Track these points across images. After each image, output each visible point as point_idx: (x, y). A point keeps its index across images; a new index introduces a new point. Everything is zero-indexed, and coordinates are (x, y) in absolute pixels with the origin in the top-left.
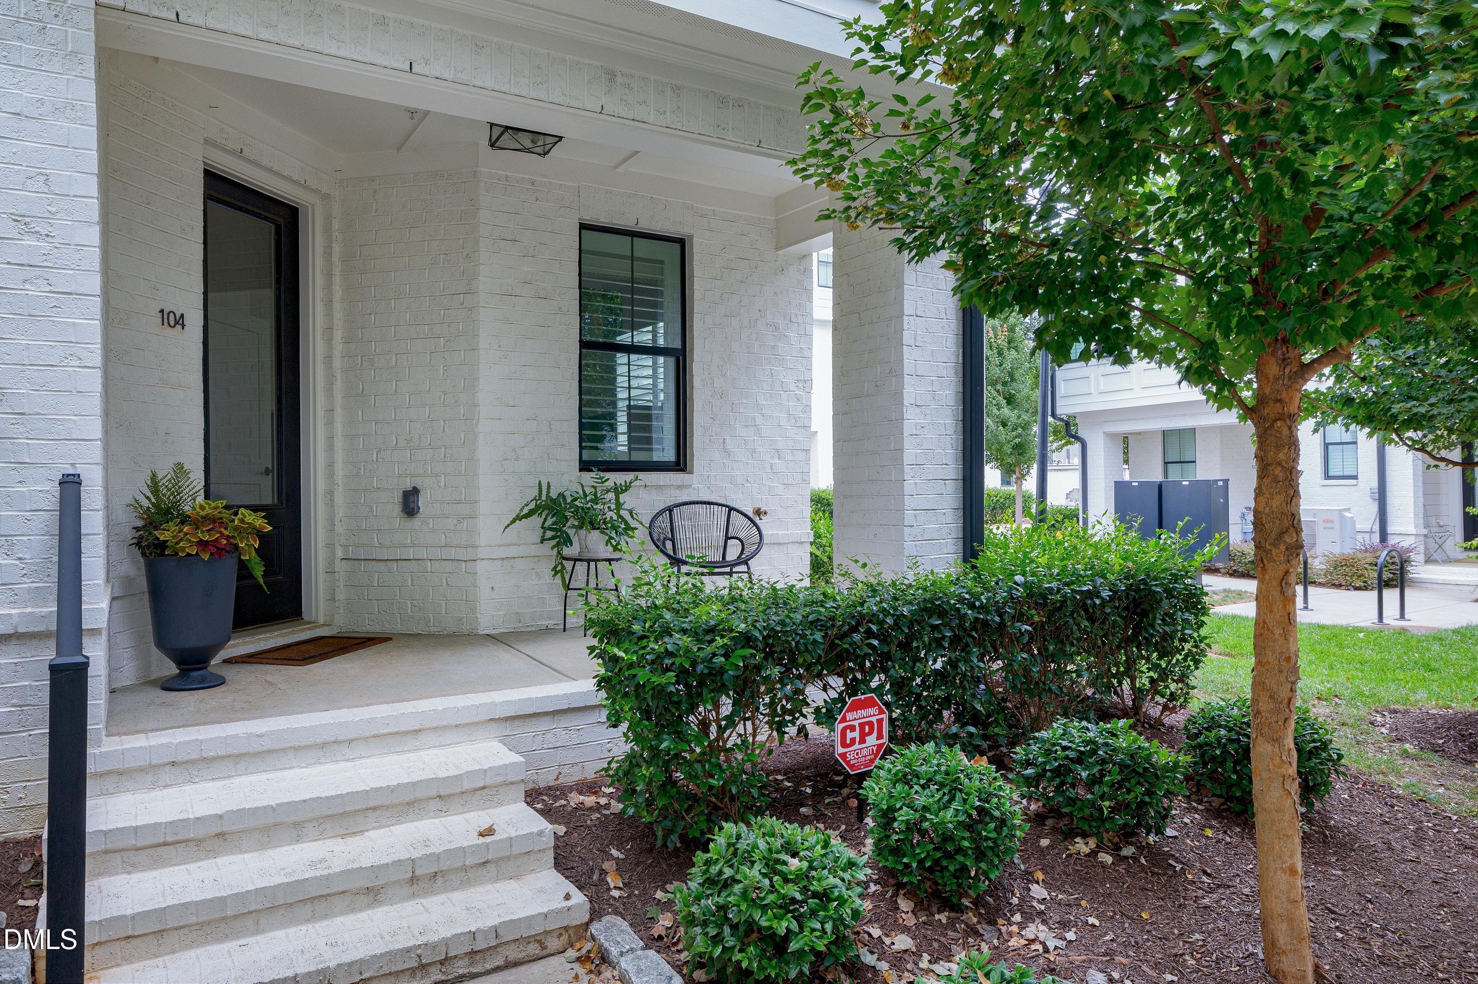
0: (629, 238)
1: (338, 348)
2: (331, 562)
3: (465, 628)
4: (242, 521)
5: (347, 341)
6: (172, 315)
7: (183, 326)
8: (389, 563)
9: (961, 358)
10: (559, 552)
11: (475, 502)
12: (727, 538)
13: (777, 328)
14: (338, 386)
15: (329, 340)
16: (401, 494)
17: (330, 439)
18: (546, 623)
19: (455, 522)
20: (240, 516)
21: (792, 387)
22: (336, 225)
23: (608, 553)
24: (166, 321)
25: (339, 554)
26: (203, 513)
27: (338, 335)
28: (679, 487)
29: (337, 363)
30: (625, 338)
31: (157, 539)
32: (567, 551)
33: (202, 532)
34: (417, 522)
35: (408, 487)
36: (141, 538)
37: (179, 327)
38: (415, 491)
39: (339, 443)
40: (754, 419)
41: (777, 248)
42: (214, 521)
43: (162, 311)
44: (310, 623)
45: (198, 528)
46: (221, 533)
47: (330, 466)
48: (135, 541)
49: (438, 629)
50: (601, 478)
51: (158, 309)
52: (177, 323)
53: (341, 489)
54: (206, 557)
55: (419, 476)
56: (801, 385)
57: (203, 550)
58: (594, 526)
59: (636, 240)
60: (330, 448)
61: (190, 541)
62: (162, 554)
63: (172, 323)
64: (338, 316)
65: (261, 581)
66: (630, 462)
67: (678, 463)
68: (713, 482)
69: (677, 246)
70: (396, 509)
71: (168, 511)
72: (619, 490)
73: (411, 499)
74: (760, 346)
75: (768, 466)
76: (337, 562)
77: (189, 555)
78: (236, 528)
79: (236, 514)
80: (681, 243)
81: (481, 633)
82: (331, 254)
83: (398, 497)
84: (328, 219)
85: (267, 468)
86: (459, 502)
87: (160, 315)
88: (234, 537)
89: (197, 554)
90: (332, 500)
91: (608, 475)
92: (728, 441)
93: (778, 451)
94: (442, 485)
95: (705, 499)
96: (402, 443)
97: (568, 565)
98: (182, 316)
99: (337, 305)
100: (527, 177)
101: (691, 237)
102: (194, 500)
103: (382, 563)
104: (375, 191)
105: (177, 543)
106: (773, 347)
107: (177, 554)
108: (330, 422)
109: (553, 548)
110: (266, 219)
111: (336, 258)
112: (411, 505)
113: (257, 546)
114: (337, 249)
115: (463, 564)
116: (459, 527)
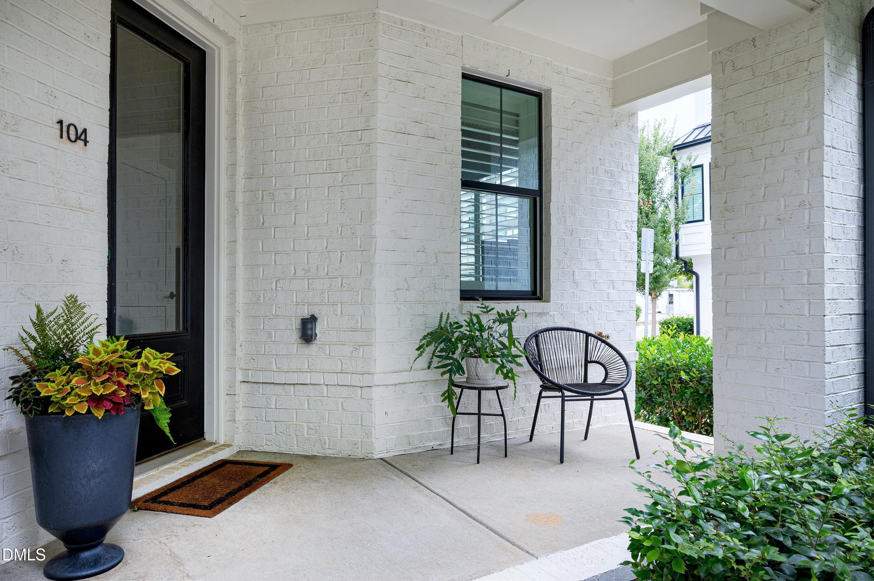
0: (498, 90)
1: (241, 183)
2: (232, 386)
3: (360, 453)
4: (146, 366)
5: (249, 177)
6: (72, 128)
7: (86, 142)
8: (286, 387)
9: (862, 192)
10: (451, 379)
11: (370, 331)
12: (587, 362)
13: (612, 175)
14: (240, 219)
15: (232, 176)
16: (299, 322)
17: (233, 268)
18: (431, 444)
19: (351, 349)
20: (143, 360)
21: (623, 227)
22: (240, 68)
23: (500, 381)
24: (65, 134)
25: (240, 377)
26: (98, 360)
27: (241, 170)
28: (540, 314)
29: (240, 197)
30: (493, 179)
31: (38, 393)
32: (458, 378)
33: (96, 384)
34: (313, 348)
35: (306, 315)
36: (17, 391)
37: (81, 143)
38: (313, 319)
39: (240, 272)
40: (596, 254)
41: (614, 106)
42: (111, 368)
43: (61, 122)
44: (212, 444)
45: (90, 378)
46: (120, 384)
47: (232, 294)
48: (11, 393)
49: (334, 452)
50: (486, 307)
51: (56, 119)
52: (78, 138)
53: (241, 316)
54: (99, 414)
55: (317, 304)
56: (629, 226)
57: (97, 407)
58: (480, 354)
59: (504, 91)
60: (232, 277)
61: (79, 396)
62: (45, 412)
63: (73, 137)
64: (241, 152)
65: (167, 431)
66: (497, 291)
67: (534, 292)
68: (565, 310)
69: (534, 99)
70: (295, 336)
71: (57, 354)
72: (502, 319)
73: (309, 326)
74: (601, 190)
75: (606, 295)
76: (238, 384)
77: (76, 413)
78: (138, 376)
79: (139, 356)
80: (538, 95)
81: (376, 457)
82: (235, 95)
83: (296, 324)
84: (233, 62)
85: (172, 293)
86: (355, 330)
87: (58, 126)
88: (135, 386)
89: (89, 412)
90: (233, 326)
91: (491, 304)
92: (576, 273)
93: (613, 282)
94: (339, 313)
95: (559, 325)
96: (300, 273)
97: (458, 391)
98: (85, 131)
99: (240, 144)
100: (420, 23)
101: (549, 91)
102: (91, 338)
103: (280, 387)
104: (277, 36)
105: (64, 399)
106: (610, 192)
107: (63, 412)
108: (232, 253)
109: (443, 374)
110: (176, 55)
111: (239, 100)
112: (309, 332)
113: (163, 393)
114: (240, 91)
115: (359, 390)
116: (355, 354)
